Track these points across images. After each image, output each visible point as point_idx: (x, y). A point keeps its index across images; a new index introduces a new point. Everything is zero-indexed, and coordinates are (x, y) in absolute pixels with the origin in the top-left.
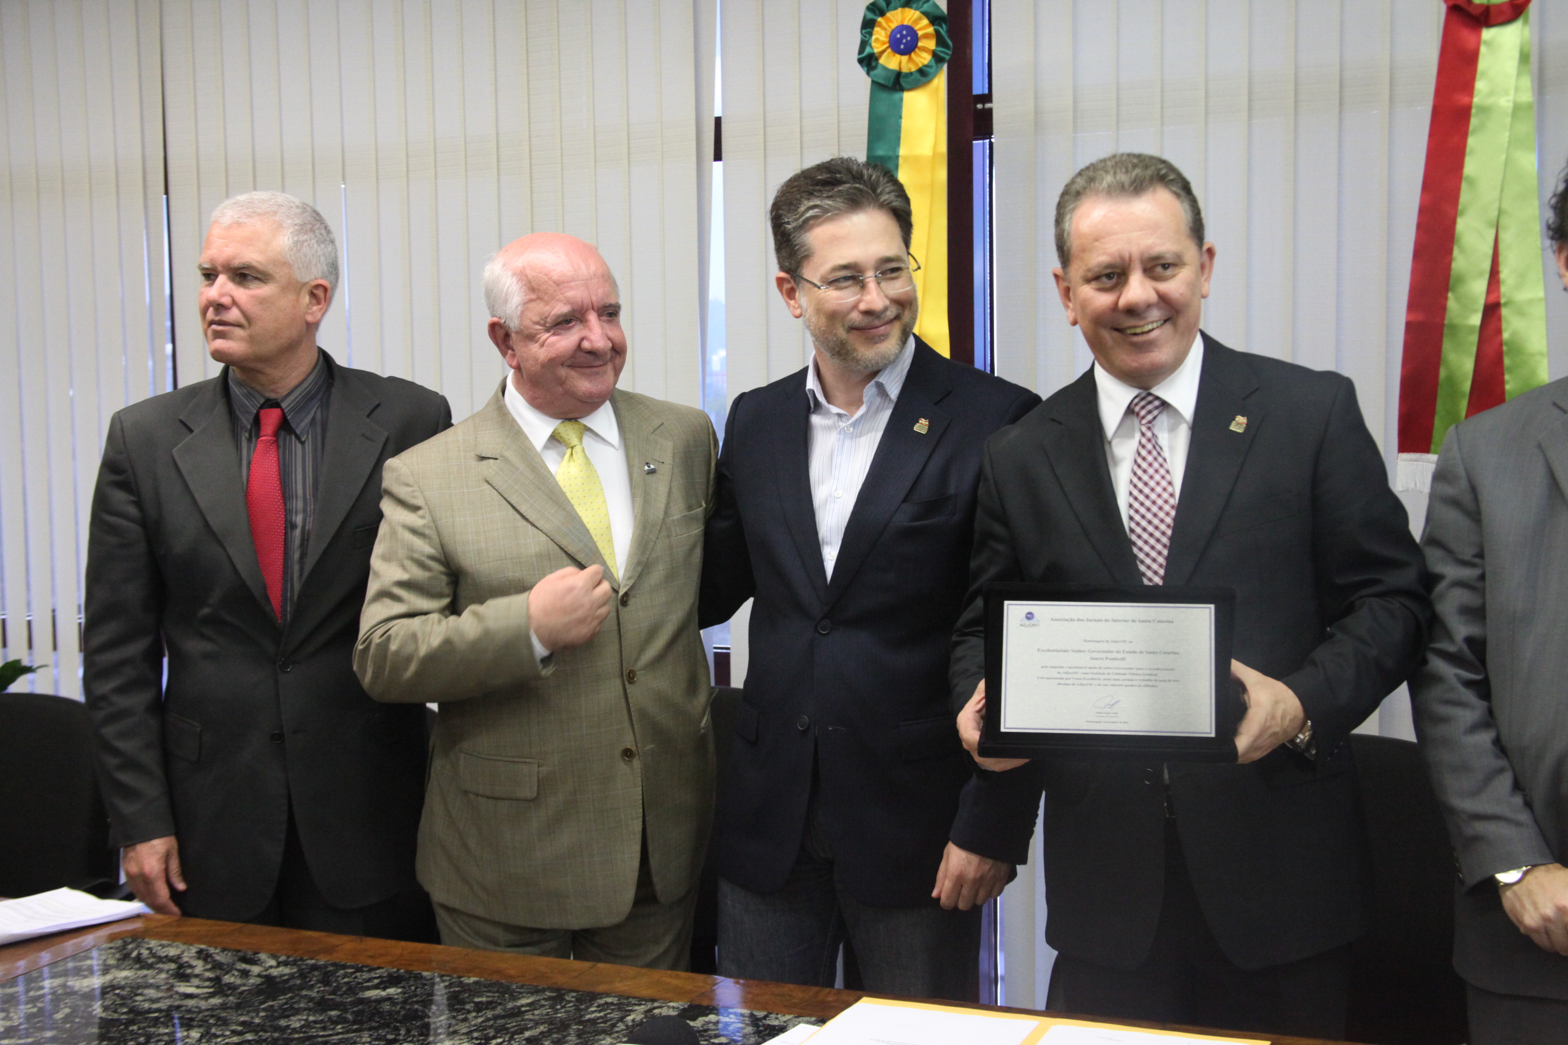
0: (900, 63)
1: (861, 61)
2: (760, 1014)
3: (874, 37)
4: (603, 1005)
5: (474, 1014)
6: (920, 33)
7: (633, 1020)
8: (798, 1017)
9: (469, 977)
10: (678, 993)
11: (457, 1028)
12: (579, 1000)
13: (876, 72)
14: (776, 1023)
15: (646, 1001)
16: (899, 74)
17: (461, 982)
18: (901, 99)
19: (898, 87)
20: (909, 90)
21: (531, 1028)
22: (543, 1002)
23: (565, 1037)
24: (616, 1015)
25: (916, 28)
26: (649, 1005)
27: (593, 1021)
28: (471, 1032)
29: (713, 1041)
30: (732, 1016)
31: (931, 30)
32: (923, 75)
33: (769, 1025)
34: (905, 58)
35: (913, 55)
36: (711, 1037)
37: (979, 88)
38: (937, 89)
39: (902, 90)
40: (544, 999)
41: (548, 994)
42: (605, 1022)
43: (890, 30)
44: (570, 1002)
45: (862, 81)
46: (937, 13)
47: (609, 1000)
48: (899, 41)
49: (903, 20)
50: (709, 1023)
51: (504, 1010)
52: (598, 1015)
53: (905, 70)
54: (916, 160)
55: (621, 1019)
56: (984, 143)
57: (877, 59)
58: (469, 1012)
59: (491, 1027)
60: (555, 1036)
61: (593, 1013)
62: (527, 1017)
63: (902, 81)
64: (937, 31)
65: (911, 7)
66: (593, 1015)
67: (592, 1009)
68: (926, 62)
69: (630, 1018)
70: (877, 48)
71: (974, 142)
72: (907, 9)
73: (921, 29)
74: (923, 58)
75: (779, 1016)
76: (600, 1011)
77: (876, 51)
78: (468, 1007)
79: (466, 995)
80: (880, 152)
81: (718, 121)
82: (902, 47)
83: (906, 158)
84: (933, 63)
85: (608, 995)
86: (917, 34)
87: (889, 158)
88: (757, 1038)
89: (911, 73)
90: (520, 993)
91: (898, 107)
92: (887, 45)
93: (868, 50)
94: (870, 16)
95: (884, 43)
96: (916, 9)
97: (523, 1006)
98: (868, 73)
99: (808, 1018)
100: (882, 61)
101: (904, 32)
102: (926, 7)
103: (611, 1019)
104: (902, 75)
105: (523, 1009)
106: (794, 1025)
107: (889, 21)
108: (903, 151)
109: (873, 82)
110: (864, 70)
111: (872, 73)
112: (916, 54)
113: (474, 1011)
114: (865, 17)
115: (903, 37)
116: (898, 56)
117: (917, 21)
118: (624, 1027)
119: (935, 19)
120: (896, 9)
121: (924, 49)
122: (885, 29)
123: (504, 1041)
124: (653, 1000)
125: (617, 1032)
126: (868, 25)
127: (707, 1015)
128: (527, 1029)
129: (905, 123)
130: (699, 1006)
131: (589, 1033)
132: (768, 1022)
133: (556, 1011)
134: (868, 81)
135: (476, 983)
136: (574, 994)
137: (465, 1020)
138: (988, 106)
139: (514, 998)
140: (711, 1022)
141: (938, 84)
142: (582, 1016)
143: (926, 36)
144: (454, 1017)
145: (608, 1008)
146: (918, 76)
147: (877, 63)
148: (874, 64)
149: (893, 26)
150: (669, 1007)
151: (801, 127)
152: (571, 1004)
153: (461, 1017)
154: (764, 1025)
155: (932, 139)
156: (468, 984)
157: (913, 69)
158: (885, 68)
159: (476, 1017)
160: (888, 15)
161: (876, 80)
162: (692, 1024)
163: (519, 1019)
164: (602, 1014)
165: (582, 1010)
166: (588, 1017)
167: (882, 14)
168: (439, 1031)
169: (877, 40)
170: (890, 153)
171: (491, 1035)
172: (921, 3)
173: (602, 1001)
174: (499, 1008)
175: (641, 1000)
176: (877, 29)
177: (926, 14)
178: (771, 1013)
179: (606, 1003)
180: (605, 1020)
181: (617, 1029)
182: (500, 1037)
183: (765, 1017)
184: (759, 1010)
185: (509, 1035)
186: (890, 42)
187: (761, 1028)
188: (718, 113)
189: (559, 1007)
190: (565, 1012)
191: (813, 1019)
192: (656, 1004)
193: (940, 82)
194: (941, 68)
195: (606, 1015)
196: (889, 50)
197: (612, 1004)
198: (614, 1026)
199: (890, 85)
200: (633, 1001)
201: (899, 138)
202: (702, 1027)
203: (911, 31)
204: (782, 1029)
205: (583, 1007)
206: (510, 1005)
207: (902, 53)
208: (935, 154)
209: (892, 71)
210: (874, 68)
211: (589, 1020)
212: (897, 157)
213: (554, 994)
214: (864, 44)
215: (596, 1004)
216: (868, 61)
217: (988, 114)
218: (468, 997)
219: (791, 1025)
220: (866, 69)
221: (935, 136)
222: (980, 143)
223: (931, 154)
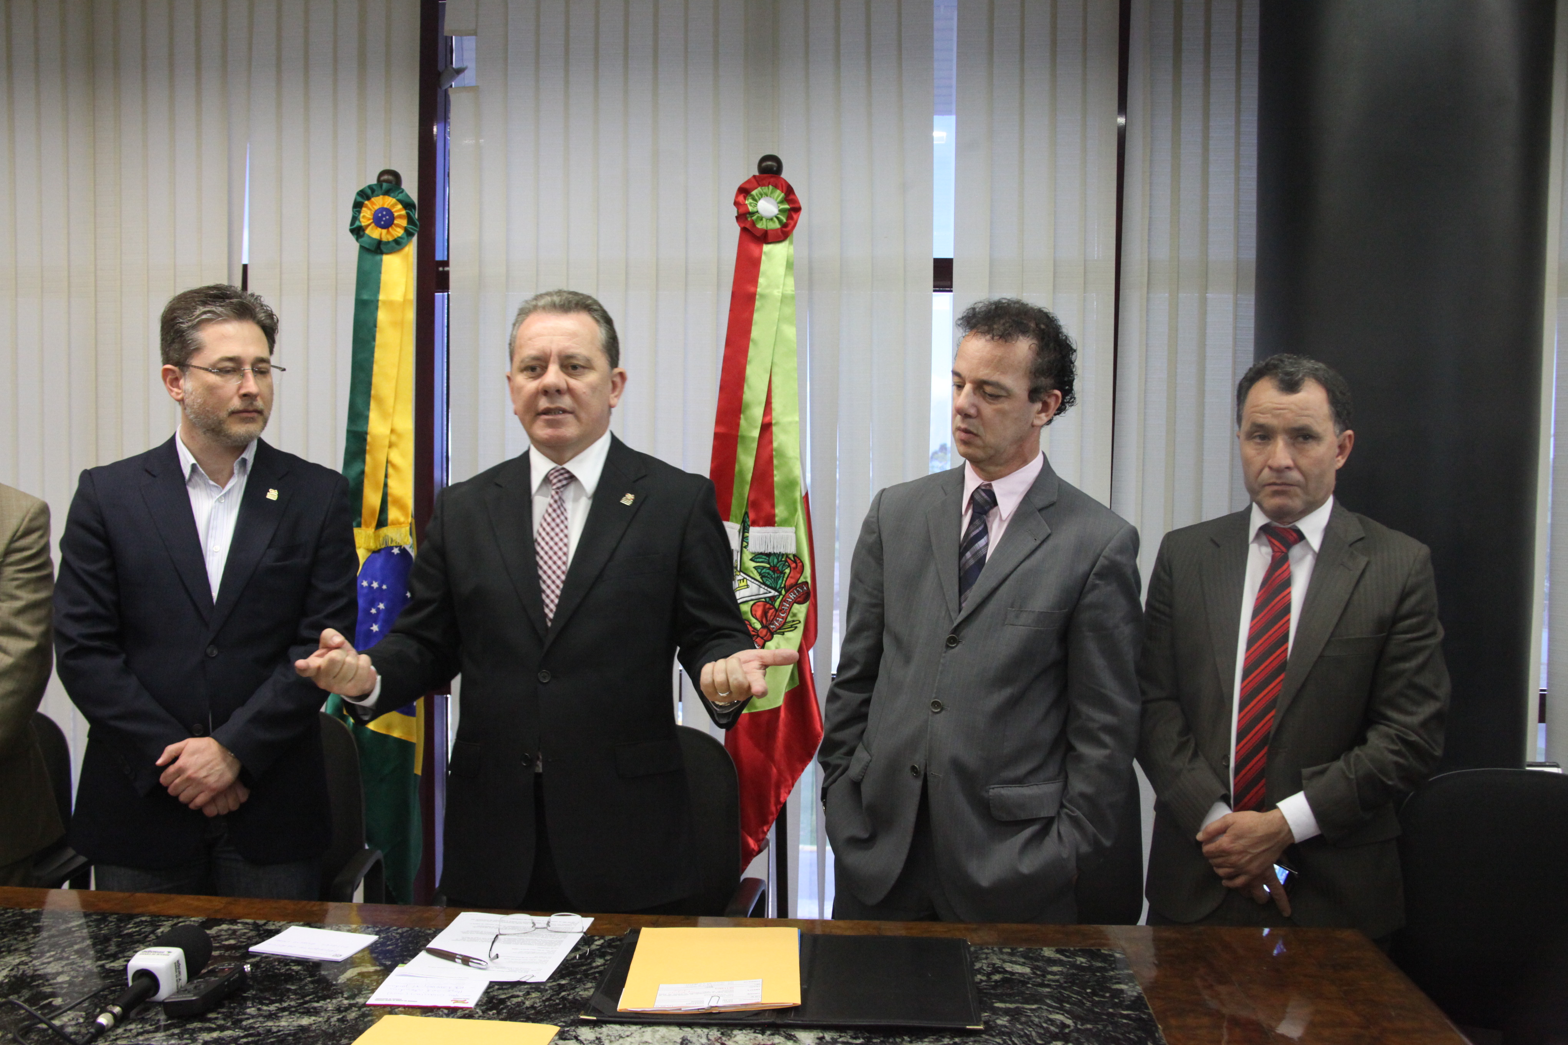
0: (381, 234)
1: (352, 231)
2: (261, 922)
3: (362, 215)
4: (139, 922)
5: (32, 935)
6: (396, 214)
7: (162, 932)
8: (290, 922)
9: (30, 908)
10: (197, 911)
11: (17, 946)
12: (120, 920)
13: (363, 239)
14: (273, 927)
15: (173, 918)
16: (379, 242)
17: (22, 913)
18: (381, 260)
19: (379, 251)
20: (387, 253)
21: (79, 943)
22: (90, 923)
23: (106, 947)
24: (148, 929)
25: (393, 210)
26: (175, 921)
27: (130, 935)
28: (30, 948)
29: (224, 943)
30: (239, 925)
31: (404, 212)
32: (397, 245)
33: (267, 930)
34: (384, 231)
35: (390, 229)
36: (222, 941)
37: (439, 256)
38: (407, 255)
39: (382, 253)
40: (91, 921)
41: (95, 917)
42: (140, 935)
43: (374, 210)
44: (112, 922)
45: (352, 246)
46: (408, 201)
47: (144, 919)
48: (380, 219)
49: (384, 204)
50: (221, 930)
51: (57, 931)
52: (134, 930)
53: (384, 239)
54: (390, 304)
55: (153, 932)
56: (443, 295)
57: (364, 230)
58: (28, 934)
59: (46, 944)
60: (99, 947)
61: (130, 929)
62: (76, 935)
63: (383, 247)
64: (408, 213)
65: (389, 196)
66: (130, 930)
67: (130, 926)
68: (400, 235)
69: (159, 931)
70: (364, 222)
71: (436, 294)
72: (387, 197)
73: (396, 211)
74: (398, 232)
75: (276, 923)
76: (136, 927)
77: (363, 224)
78: (27, 930)
79: (26, 922)
80: (365, 297)
81: (245, 267)
82: (383, 223)
83: (384, 302)
84: (405, 236)
85: (143, 915)
86: (393, 215)
87: (372, 301)
88: (258, 939)
89: (388, 242)
90: (72, 918)
91: (379, 266)
92: (372, 221)
93: (357, 224)
94: (360, 199)
95: (369, 219)
96: (394, 197)
97: (73, 927)
98: (357, 240)
99: (297, 923)
100: (368, 232)
101: (384, 213)
102: (400, 196)
103: (145, 932)
104: (382, 243)
105: (74, 929)
106: (287, 928)
107: (373, 204)
108: (382, 297)
109: (362, 247)
111: (360, 240)
112: (393, 228)
113: (33, 933)
114: (355, 200)
115: (383, 216)
116: (379, 229)
117: (394, 205)
118: (154, 937)
119: (408, 205)
120: (378, 196)
121: (398, 226)
122: (370, 209)
123: (57, 953)
124: (178, 917)
125: (149, 941)
126: (358, 206)
127: (220, 925)
128: (76, 944)
129: (384, 277)
130: (215, 919)
131: (127, 943)
132: (267, 927)
133: (101, 929)
134: (357, 245)
135: (34, 913)
136: (116, 916)
137: (25, 940)
138: (446, 269)
139: (66, 921)
140: (223, 930)
141: (409, 251)
142: (121, 931)
143: (400, 217)
144: (16, 939)
145: (142, 925)
146: (394, 244)
147: (364, 233)
148: (362, 233)
149: (377, 207)
150: (191, 921)
152: (113, 924)
153: (21, 938)
154: (264, 930)
155: (404, 290)
156: (29, 914)
157: (391, 239)
158: (369, 237)
159: (34, 938)
160: (373, 199)
161: (363, 245)
162: (208, 932)
163: (70, 936)
164: (137, 929)
165: (121, 927)
166: (126, 932)
167: (368, 198)
168: (3, 949)
169: (364, 217)
170: (372, 298)
171: (46, 949)
172: (397, 193)
173: (138, 920)
174: (53, 929)
175: (169, 917)
176: (364, 209)
177: (400, 201)
178: (269, 921)
179: (142, 921)
180: (139, 933)
181: (149, 939)
182: (53, 951)
183: (265, 924)
184: (260, 919)
185: (60, 949)
186: (374, 219)
187: (262, 932)
188: (245, 262)
189: (103, 926)
190: (108, 929)
191: (301, 923)
192: (181, 920)
193: (411, 249)
194: (411, 240)
195: (140, 929)
196: (373, 225)
197: (146, 921)
198: (147, 937)
199: (373, 249)
200: (163, 918)
201: (378, 288)
202: (216, 933)
203: (389, 212)
204: (277, 932)
205: (122, 925)
206: (63, 927)
207: (383, 227)
208: (405, 301)
209: (375, 239)
210: (362, 236)
211: (127, 934)
212: (378, 301)
213: (99, 917)
214: (355, 219)
215: (133, 922)
216: (357, 231)
217: (447, 274)
218: (28, 923)
219: (284, 928)
220: (355, 237)
221: (406, 288)
222: (441, 294)
223: (402, 300)
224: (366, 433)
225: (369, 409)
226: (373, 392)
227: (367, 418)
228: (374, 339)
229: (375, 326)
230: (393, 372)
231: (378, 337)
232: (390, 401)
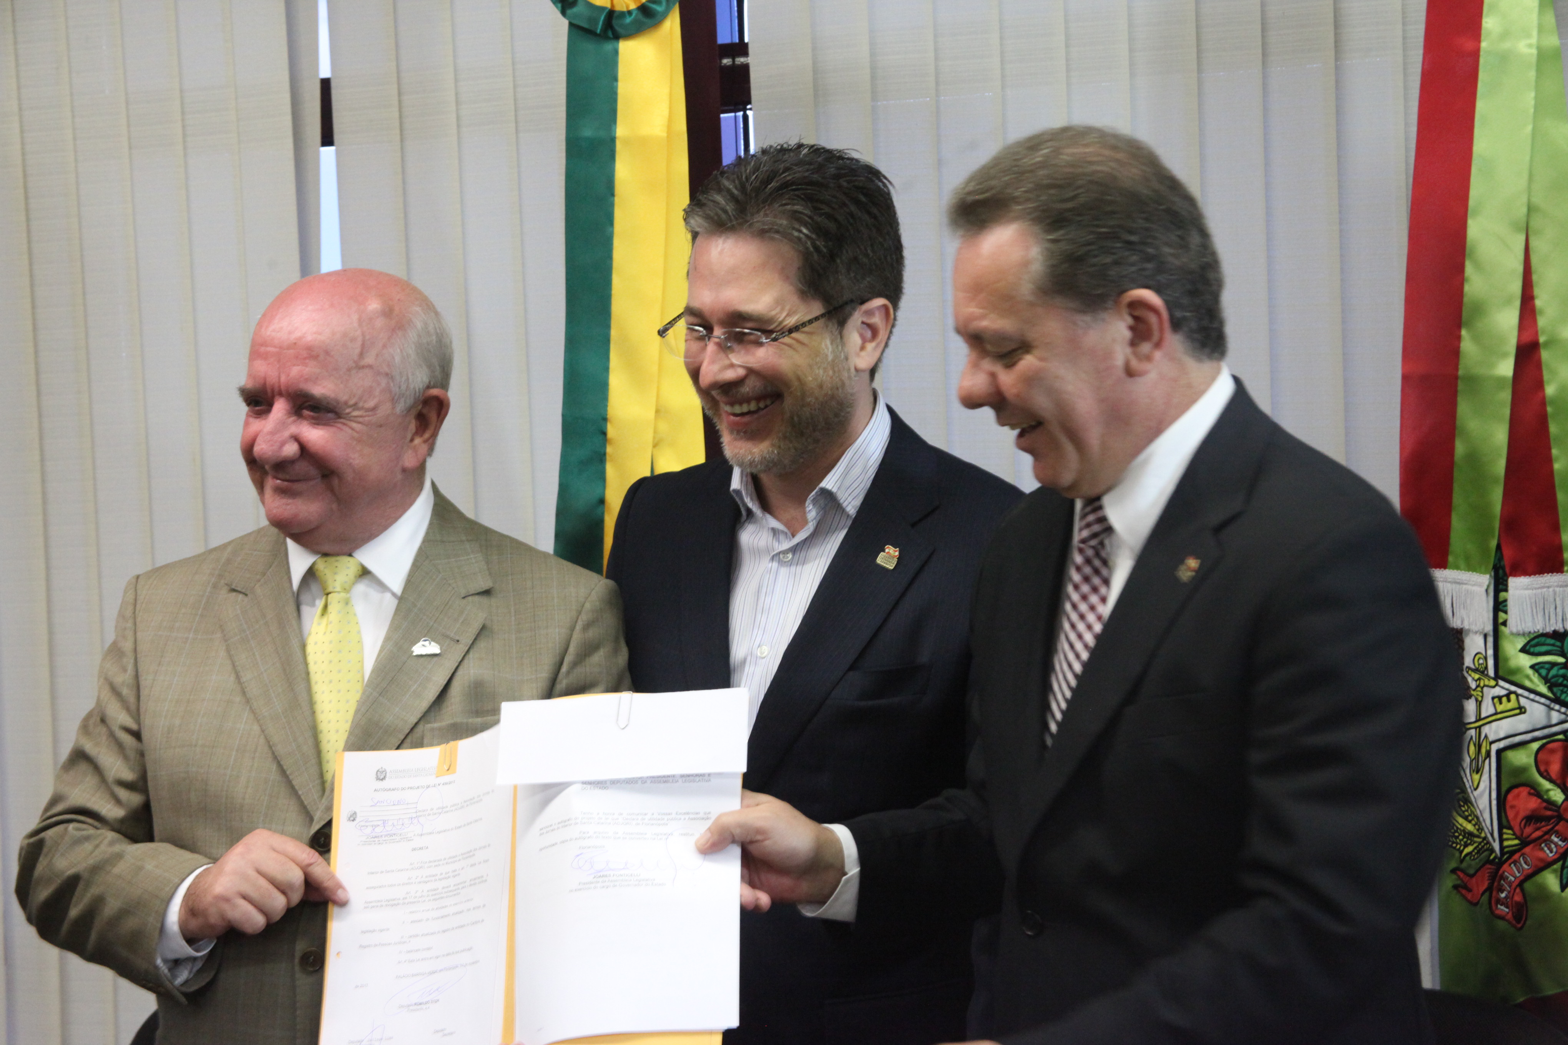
13: (575, 10)
16: (611, 13)
18: (616, 52)
19: (610, 34)
20: (628, 37)
32: (649, 15)
37: (725, 35)
38: (667, 38)
39: (617, 37)
53: (618, 7)
54: (640, 143)
56: (735, 117)
63: (616, 23)
71: (722, 116)
80: (587, 132)
81: (326, 85)
83: (627, 141)
87: (601, 141)
89: (630, 12)
91: (611, 65)
98: (563, 13)
104: (615, 15)
108: (621, 131)
109: (572, 25)
110: (557, 7)
111: (569, 12)
129: (623, 88)
134: (564, 23)
138: (741, 61)
141: (671, 28)
146: (641, 17)
151: (457, 94)
155: (666, 113)
157: (633, 6)
158: (589, 5)
161: (575, 22)
170: (602, 135)
188: (325, 74)
193: (674, 24)
199: (598, 29)
201: (614, 111)
208: (671, 135)
209: (601, 9)
212: (613, 140)
217: (741, 74)
220: (560, 5)
221: (670, 108)
222: (731, 117)
223: (665, 135)
224: (605, 419)
225: (607, 369)
226: (614, 333)
227: (603, 387)
228: (610, 219)
229: (613, 195)
231: (619, 215)
232: (651, 350)
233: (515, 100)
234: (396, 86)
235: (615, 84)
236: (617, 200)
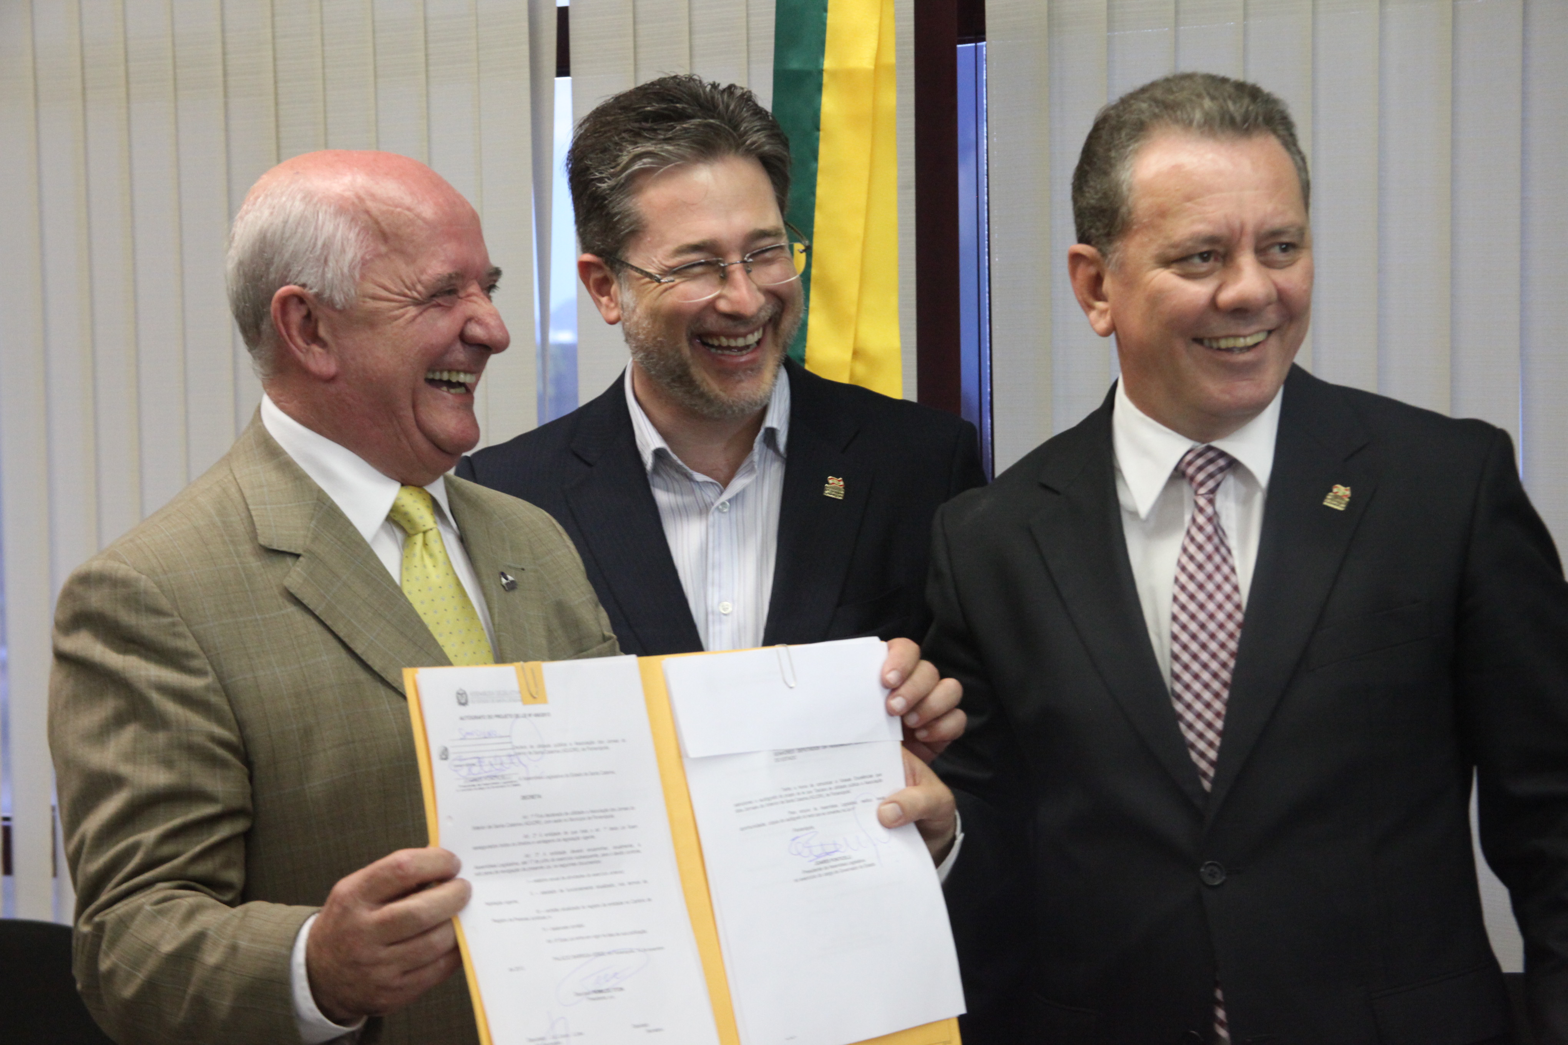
54: (849, 76)
56: (976, 46)
71: (959, 46)
80: (795, 65)
81: (562, 11)
83: (834, 74)
87: (809, 74)
108: (828, 64)
129: (832, 19)
151: (690, 23)
155: (874, 44)
170: (810, 66)
188: (563, 3)
201: (822, 43)
208: (878, 66)
212: (820, 72)
221: (879, 39)
222: (972, 46)
223: (872, 67)
228: (814, 155)
229: (818, 129)
230: (855, 227)
231: (824, 150)
232: (851, 290)
233: (748, 29)
234: (631, 15)
235: (825, 14)
236: (822, 134)
